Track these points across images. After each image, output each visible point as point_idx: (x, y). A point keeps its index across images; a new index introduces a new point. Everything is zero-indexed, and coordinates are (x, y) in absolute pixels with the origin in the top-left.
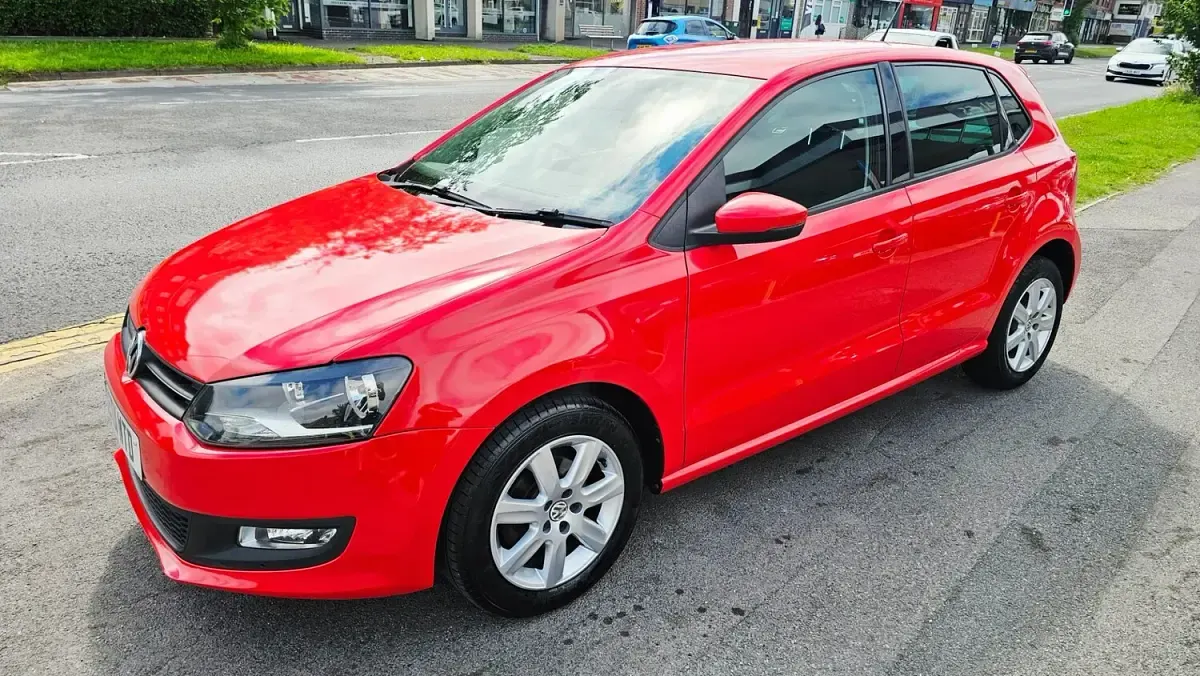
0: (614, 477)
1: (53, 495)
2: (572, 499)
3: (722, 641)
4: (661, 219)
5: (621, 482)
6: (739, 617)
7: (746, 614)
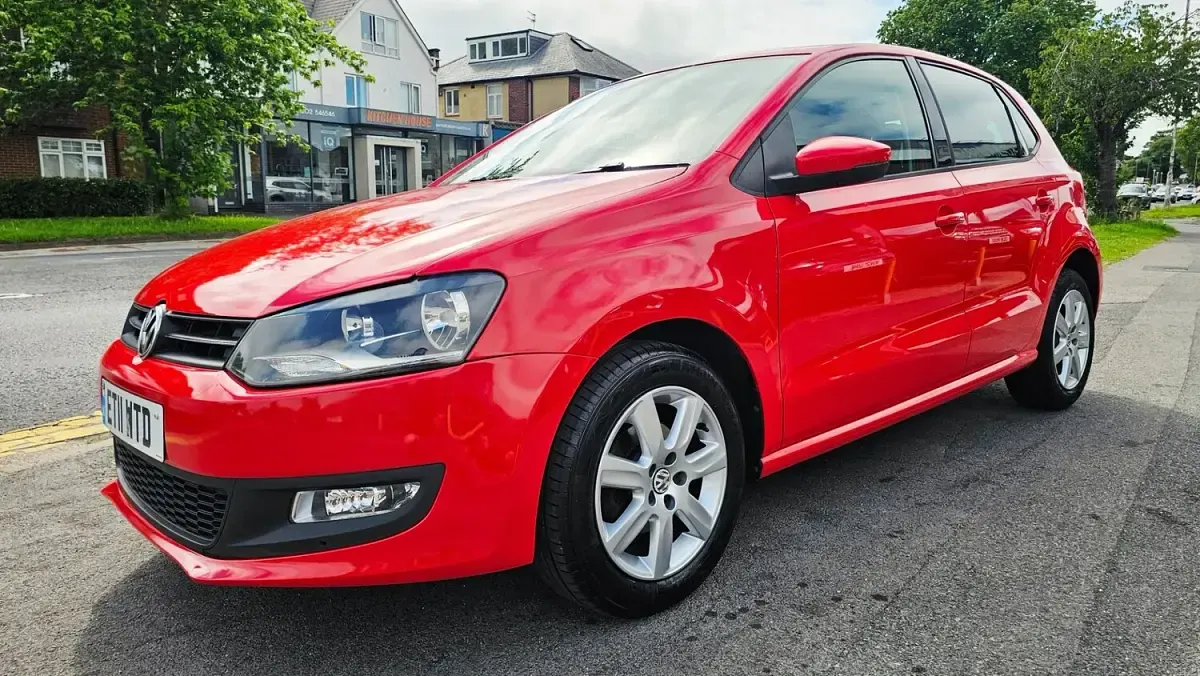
0: (715, 445)
1: (13, 563)
2: (677, 467)
3: (874, 627)
4: (741, 161)
5: (723, 454)
6: (883, 603)
7: (890, 600)
